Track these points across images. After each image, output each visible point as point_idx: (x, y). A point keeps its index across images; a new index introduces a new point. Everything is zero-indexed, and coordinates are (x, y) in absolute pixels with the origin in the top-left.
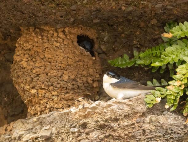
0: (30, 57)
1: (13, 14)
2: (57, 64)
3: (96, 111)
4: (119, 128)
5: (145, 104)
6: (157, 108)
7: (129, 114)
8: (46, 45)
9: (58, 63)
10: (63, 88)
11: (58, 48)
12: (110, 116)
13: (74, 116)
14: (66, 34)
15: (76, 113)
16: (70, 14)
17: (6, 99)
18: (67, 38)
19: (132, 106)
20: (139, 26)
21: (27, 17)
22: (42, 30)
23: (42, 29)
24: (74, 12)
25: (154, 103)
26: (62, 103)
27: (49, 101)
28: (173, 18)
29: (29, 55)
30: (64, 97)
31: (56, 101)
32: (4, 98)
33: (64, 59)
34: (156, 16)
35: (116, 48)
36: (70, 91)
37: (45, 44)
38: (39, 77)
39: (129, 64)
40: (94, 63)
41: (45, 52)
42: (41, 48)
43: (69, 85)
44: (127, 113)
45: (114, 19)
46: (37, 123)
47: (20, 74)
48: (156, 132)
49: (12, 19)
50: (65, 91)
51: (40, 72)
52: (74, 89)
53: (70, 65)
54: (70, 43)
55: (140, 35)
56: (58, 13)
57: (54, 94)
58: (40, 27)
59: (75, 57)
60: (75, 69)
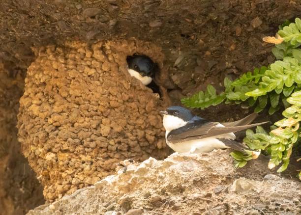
0: (45, 97)
1: (12, 19)
2: (91, 106)
3: (146, 176)
4: (185, 204)
5: (231, 162)
6: (255, 169)
7: (202, 179)
8: (71, 74)
9: (93, 104)
10: (102, 148)
11: (92, 78)
12: (169, 183)
13: (112, 190)
14: (106, 53)
15: (114, 183)
16: (108, 12)
17: (21, 190)
18: (109, 61)
19: (207, 164)
20: (233, 34)
21: (38, 23)
22: (66, 49)
23: (68, 47)
24: (114, 7)
26: (98, 175)
27: (75, 172)
29: (43, 93)
30: (103, 165)
31: (87, 172)
32: (18, 188)
33: (102, 98)
34: (259, 11)
35: (199, 78)
36: (115, 154)
37: (69, 73)
38: (60, 130)
39: (215, 100)
40: (159, 104)
41: (69, 87)
42: (63, 79)
43: (112, 142)
44: (199, 177)
45: (188, 20)
46: (56, 212)
47: (29, 129)
48: (248, 208)
49: (13, 31)
50: (105, 154)
51: (60, 121)
52: (121, 150)
53: (113, 108)
54: (113, 69)
55: (237, 51)
56: (85, 10)
57: (85, 160)
58: (63, 45)
59: (123, 94)
60: (123, 114)
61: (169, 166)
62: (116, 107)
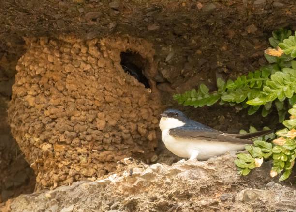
0: (40, 88)
1: (11, 15)
2: (87, 100)
3: (152, 181)
4: (192, 210)
5: (235, 169)
6: (257, 175)
7: (209, 187)
8: (67, 68)
9: (89, 99)
10: (97, 141)
11: (88, 74)
12: (176, 189)
13: (116, 189)
14: (101, 49)
15: (118, 184)
16: (109, 16)
18: (104, 57)
19: (213, 173)
20: (226, 36)
21: (35, 20)
22: (61, 43)
23: (62, 40)
24: (116, 12)
25: (252, 167)
26: (94, 167)
27: (72, 163)
28: (283, 24)
29: (39, 85)
30: (98, 157)
31: (84, 164)
33: (98, 93)
34: (255, 19)
35: (188, 74)
37: (65, 67)
38: (56, 123)
39: (209, 100)
40: (150, 98)
41: (65, 81)
42: (59, 73)
43: (107, 136)
44: (205, 185)
45: (185, 24)
46: (52, 200)
47: (24, 118)
49: (9, 24)
50: (99, 147)
51: (57, 114)
52: (115, 143)
53: (108, 103)
54: (108, 65)
55: (228, 52)
56: (87, 14)
57: (81, 152)
58: (57, 38)
59: (117, 89)
60: (117, 109)
61: (177, 173)
62: (110, 102)
